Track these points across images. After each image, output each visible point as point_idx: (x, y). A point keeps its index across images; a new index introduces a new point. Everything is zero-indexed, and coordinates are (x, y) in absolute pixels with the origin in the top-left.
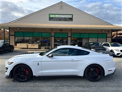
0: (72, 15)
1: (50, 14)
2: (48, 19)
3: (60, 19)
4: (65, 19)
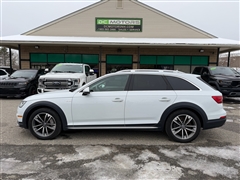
0: (141, 20)
1: (97, 19)
3: (117, 28)
4: (127, 29)
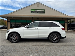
0: (44, 10)
1: (31, 9)
2: (30, 12)
3: (37, 12)
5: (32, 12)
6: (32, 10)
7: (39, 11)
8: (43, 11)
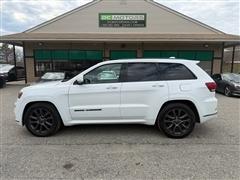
0: (145, 15)
1: (100, 15)
2: (98, 24)
3: (121, 24)
4: (131, 24)
5: (102, 23)
6: (104, 18)
7: (125, 18)
8: (141, 18)
